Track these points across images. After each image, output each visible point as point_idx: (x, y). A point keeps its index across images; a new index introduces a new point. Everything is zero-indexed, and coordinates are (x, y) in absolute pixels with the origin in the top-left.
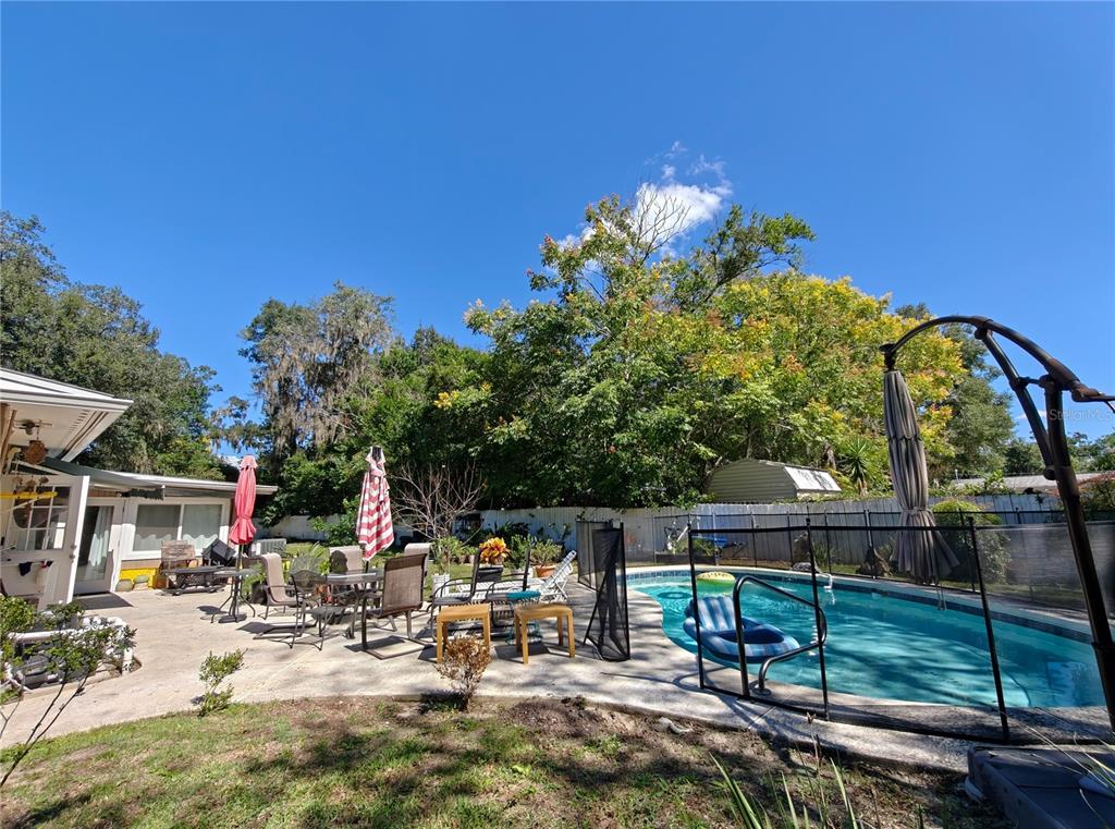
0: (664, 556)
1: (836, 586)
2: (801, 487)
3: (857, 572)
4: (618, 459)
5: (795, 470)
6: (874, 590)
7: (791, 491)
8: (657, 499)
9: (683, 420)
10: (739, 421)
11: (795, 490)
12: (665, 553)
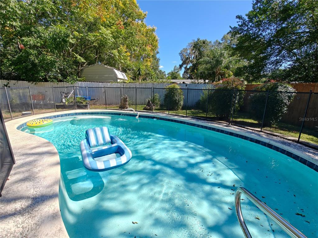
0: (62, 105)
1: (140, 116)
2: (119, 77)
3: (144, 109)
4: (28, 54)
5: (117, 70)
6: (154, 118)
7: (116, 78)
8: (55, 78)
9: (69, 36)
10: (95, 47)
11: (117, 79)
12: (62, 104)
